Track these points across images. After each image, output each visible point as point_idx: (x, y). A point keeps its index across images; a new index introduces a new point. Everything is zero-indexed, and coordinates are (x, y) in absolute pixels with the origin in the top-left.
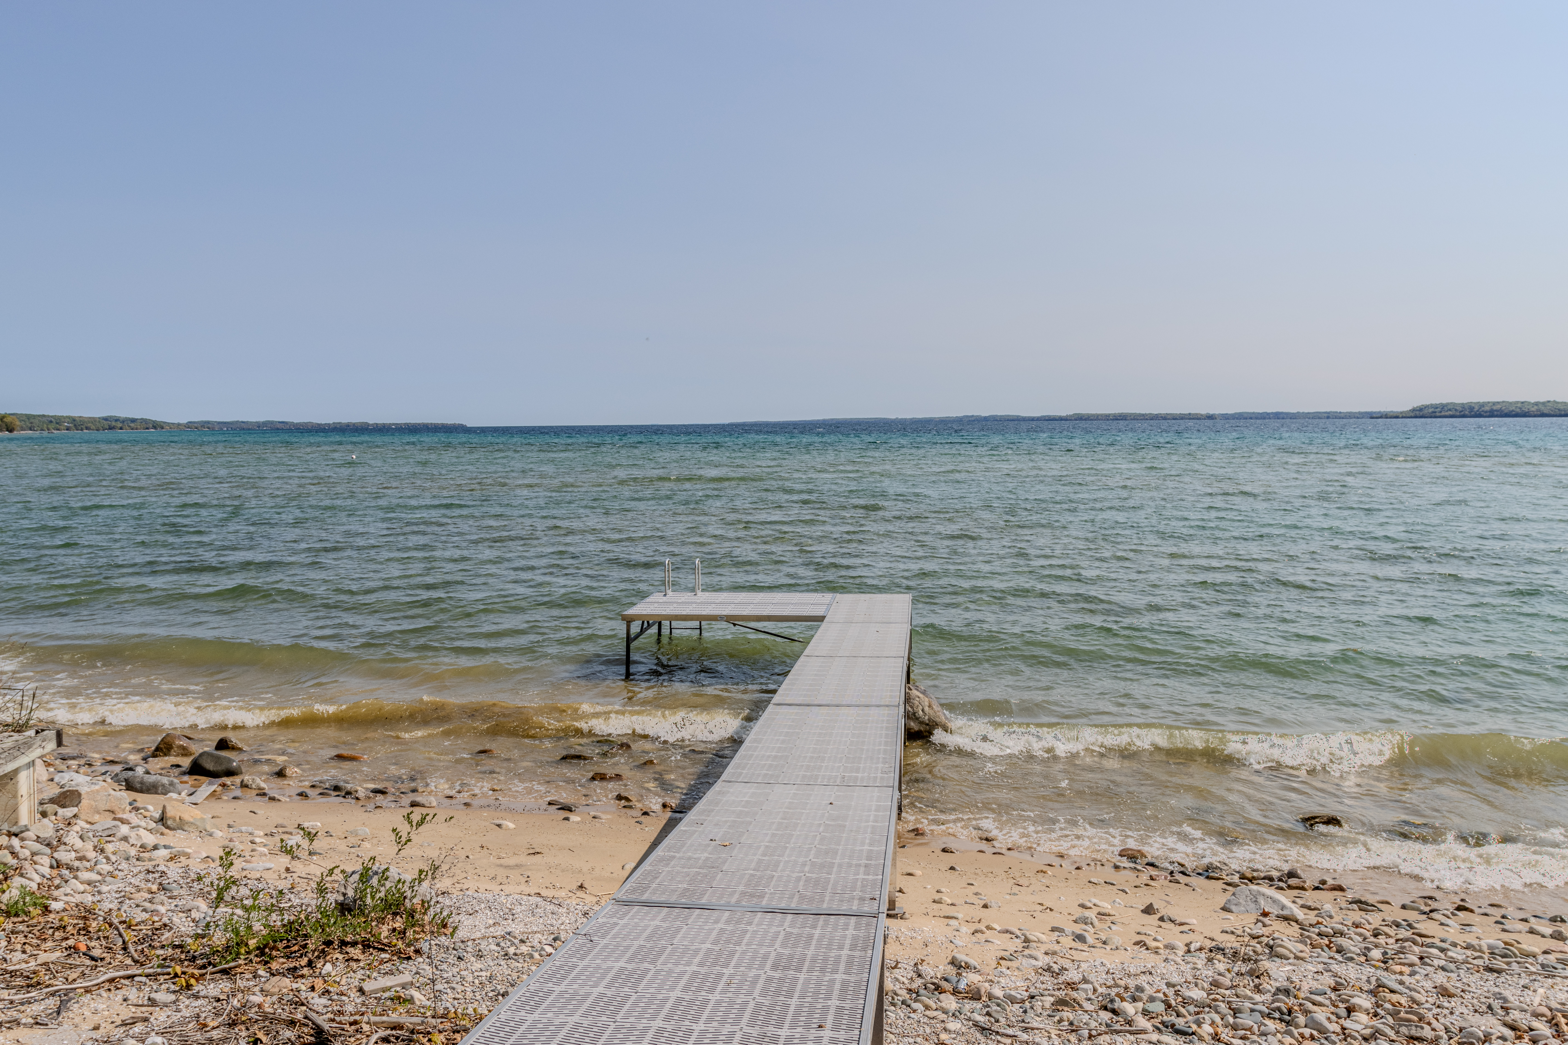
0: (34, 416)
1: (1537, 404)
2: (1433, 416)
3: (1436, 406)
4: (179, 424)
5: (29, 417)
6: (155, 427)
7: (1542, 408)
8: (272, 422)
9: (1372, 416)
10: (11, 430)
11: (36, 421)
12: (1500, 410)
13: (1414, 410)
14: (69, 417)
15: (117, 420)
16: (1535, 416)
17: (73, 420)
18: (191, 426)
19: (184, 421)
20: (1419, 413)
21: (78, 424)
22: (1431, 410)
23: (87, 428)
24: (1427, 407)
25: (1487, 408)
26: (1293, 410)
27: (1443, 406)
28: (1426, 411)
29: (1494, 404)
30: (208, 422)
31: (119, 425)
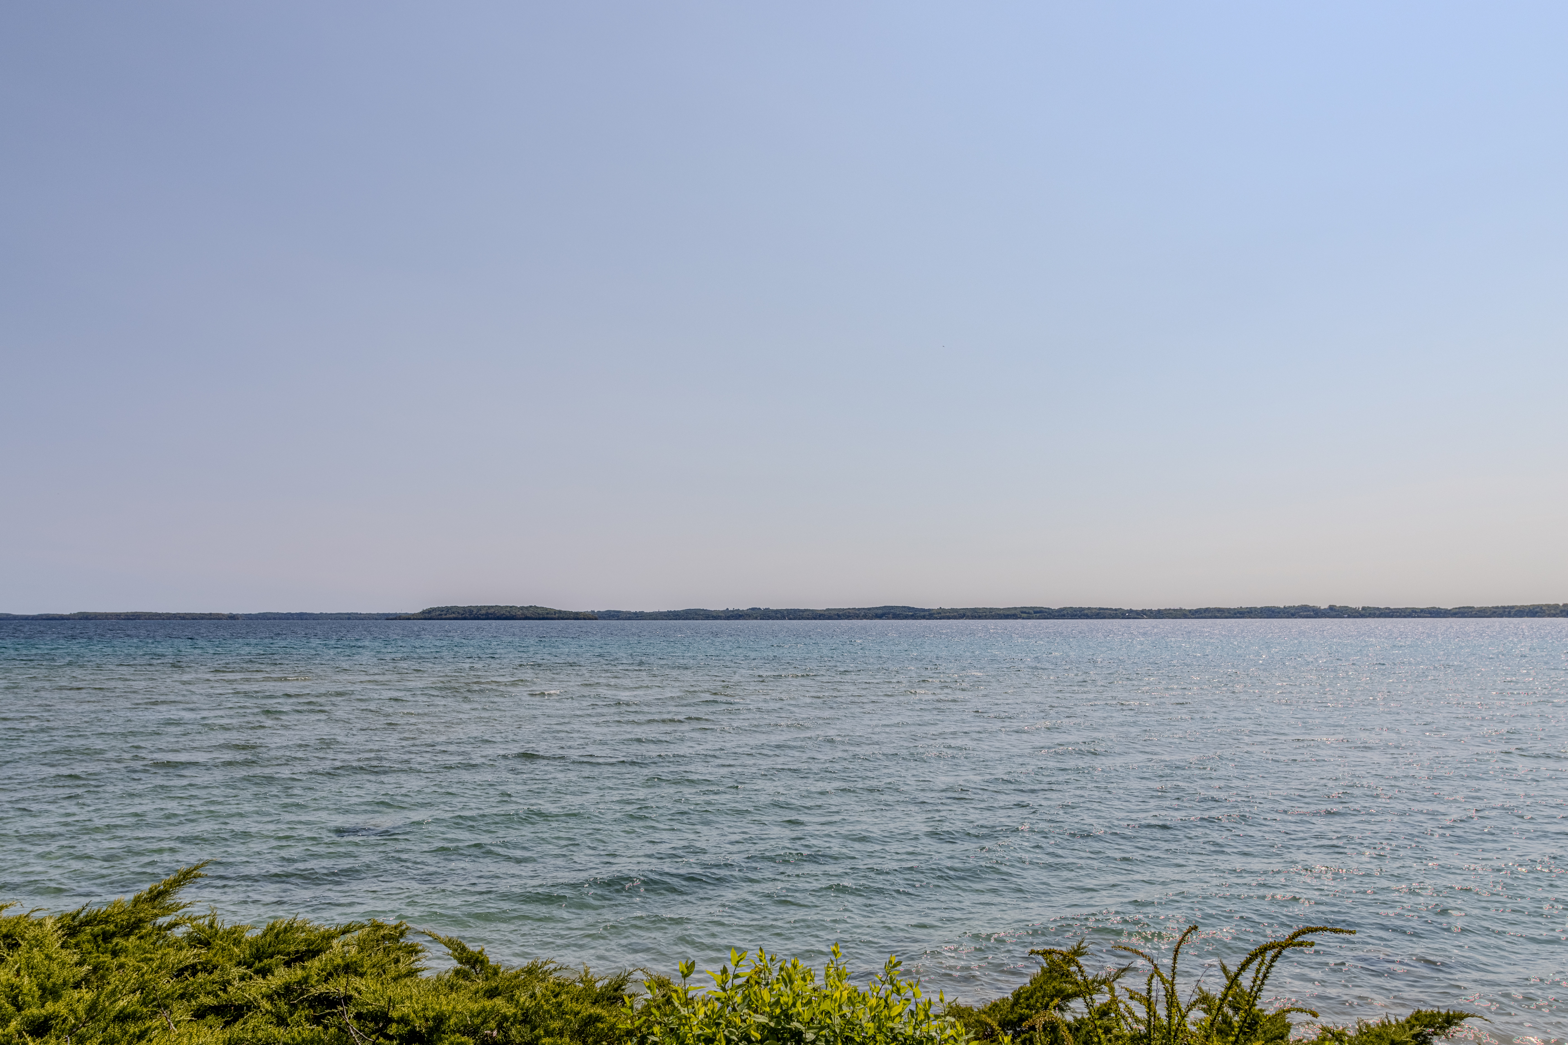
1: (522, 608)
2: (439, 618)
3: (441, 609)
7: (526, 612)
9: (389, 617)
12: (494, 613)
13: (423, 612)
16: (520, 619)
20: (429, 615)
22: (438, 613)
24: (434, 610)
25: (483, 612)
26: (316, 611)
27: (448, 609)
28: (433, 614)
29: (489, 607)
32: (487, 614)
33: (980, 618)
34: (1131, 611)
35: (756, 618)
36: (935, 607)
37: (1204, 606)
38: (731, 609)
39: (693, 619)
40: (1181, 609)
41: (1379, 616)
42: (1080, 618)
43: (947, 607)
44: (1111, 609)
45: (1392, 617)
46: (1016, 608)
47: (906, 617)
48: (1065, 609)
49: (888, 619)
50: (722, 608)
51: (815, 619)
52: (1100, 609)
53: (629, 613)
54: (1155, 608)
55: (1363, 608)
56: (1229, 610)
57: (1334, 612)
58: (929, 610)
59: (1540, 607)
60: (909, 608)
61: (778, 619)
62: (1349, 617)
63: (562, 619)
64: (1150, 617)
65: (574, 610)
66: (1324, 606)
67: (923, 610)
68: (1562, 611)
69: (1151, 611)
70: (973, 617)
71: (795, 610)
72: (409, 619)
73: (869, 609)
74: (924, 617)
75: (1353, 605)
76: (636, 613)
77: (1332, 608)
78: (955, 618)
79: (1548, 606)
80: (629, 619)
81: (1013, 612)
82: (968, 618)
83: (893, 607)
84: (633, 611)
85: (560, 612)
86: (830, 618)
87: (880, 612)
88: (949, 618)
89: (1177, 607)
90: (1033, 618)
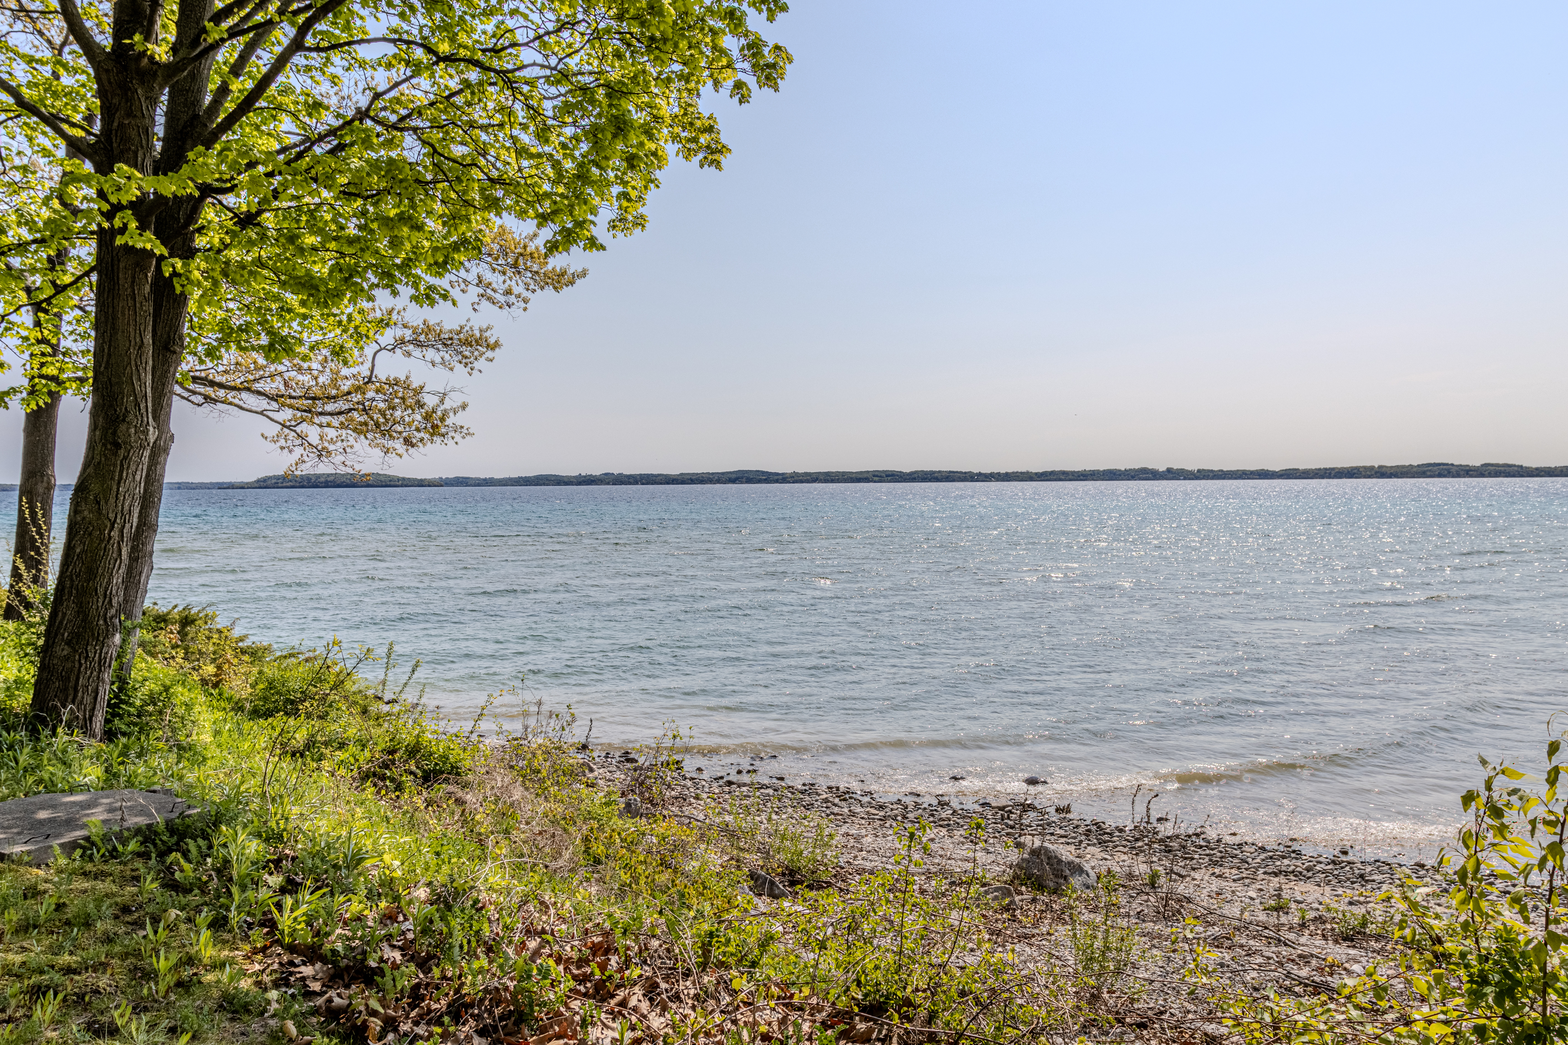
2: (275, 486)
3: (277, 478)
9: (221, 486)
12: (333, 481)
13: (258, 481)
22: (275, 481)
24: (270, 478)
25: (322, 480)
29: (327, 476)
32: (327, 482)
33: (832, 481)
34: (980, 474)
35: (608, 484)
36: (789, 470)
37: (1049, 469)
38: (583, 474)
39: (544, 484)
40: (1028, 472)
41: (1212, 478)
42: (930, 481)
43: (801, 470)
44: (961, 473)
45: (1224, 479)
46: (868, 472)
47: (760, 481)
48: (916, 472)
49: (742, 483)
50: (575, 473)
51: (668, 483)
52: (951, 472)
53: (479, 479)
54: (1003, 471)
55: (1199, 471)
56: (1073, 473)
57: (1172, 474)
58: (783, 474)
59: (1357, 468)
60: (763, 473)
61: (630, 484)
62: (1185, 479)
63: (406, 486)
64: (997, 480)
65: (419, 477)
66: (1162, 469)
67: (777, 474)
68: (1376, 473)
69: (999, 474)
70: (826, 481)
71: (648, 475)
72: (243, 488)
73: (723, 474)
74: (777, 481)
75: (1189, 467)
76: (485, 480)
77: (1169, 470)
78: (808, 481)
79: (1365, 468)
80: (479, 485)
81: (865, 476)
82: (821, 481)
83: (747, 472)
84: (483, 477)
85: (404, 479)
86: (683, 482)
87: (734, 476)
88: (802, 482)
89: (1024, 470)
90: (884, 481)
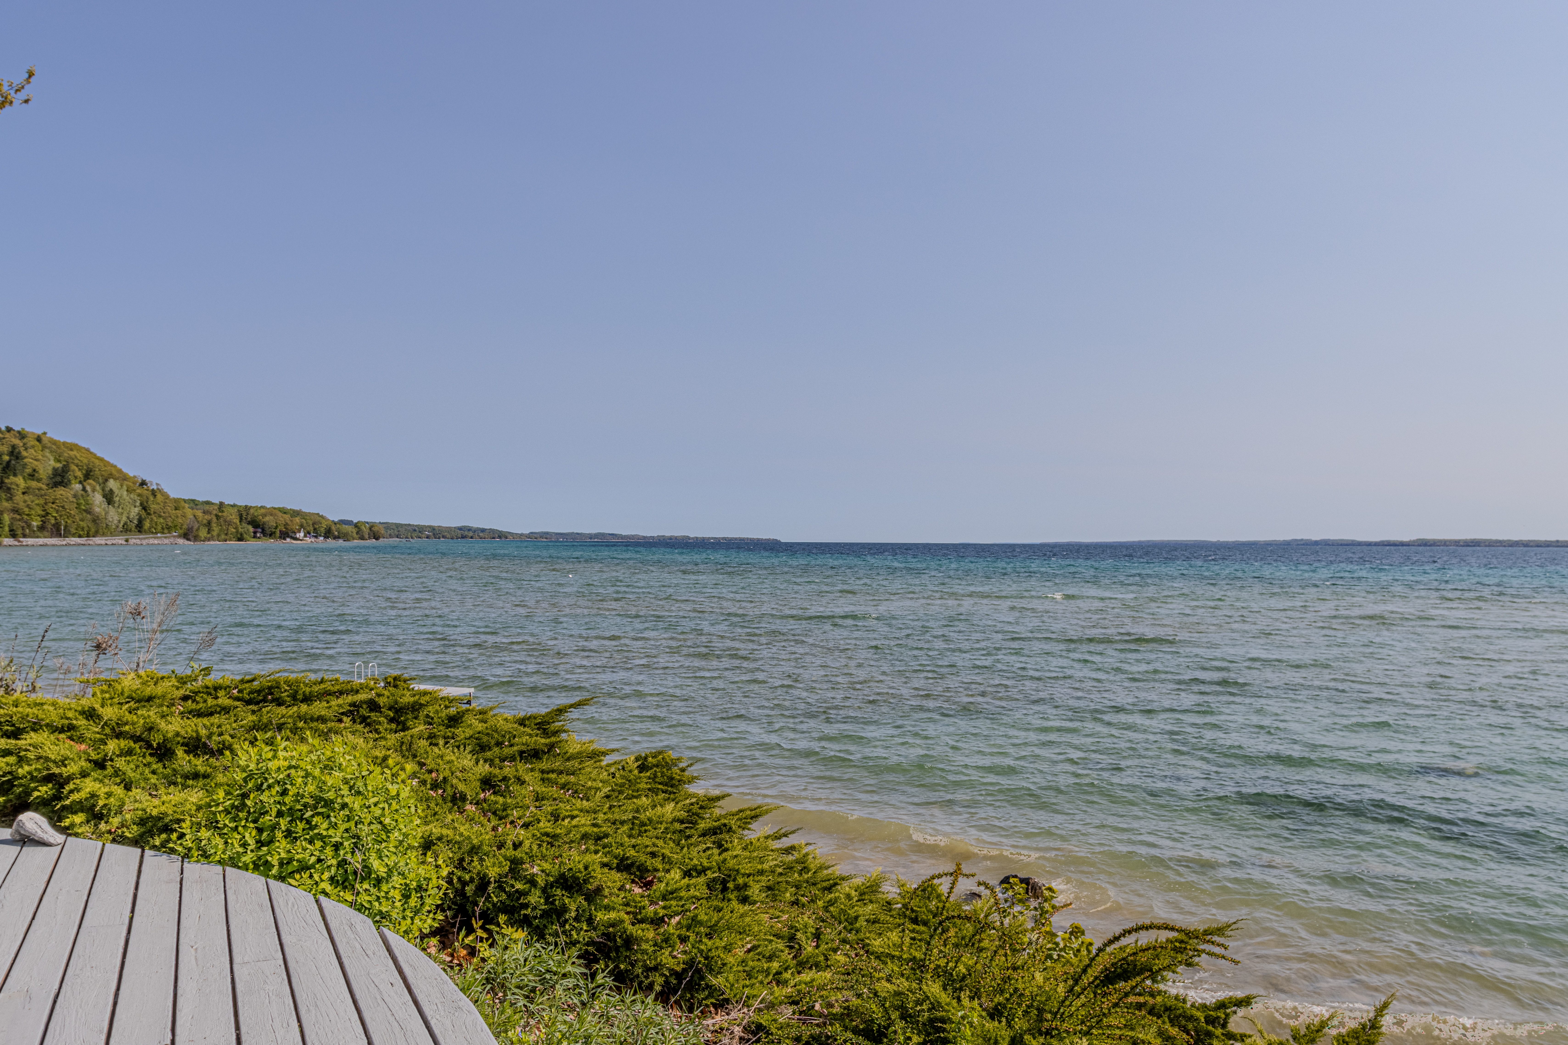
0: (402, 525)
4: (522, 535)
5: (398, 526)
6: (500, 537)
8: (603, 535)
10: (377, 539)
11: (402, 530)
14: (430, 527)
15: (469, 529)
17: (432, 529)
18: (534, 538)
19: (526, 531)
21: (436, 533)
23: (444, 537)
30: (547, 533)
31: (471, 534)
